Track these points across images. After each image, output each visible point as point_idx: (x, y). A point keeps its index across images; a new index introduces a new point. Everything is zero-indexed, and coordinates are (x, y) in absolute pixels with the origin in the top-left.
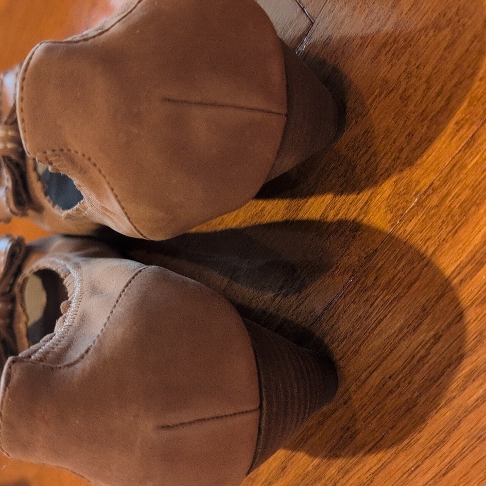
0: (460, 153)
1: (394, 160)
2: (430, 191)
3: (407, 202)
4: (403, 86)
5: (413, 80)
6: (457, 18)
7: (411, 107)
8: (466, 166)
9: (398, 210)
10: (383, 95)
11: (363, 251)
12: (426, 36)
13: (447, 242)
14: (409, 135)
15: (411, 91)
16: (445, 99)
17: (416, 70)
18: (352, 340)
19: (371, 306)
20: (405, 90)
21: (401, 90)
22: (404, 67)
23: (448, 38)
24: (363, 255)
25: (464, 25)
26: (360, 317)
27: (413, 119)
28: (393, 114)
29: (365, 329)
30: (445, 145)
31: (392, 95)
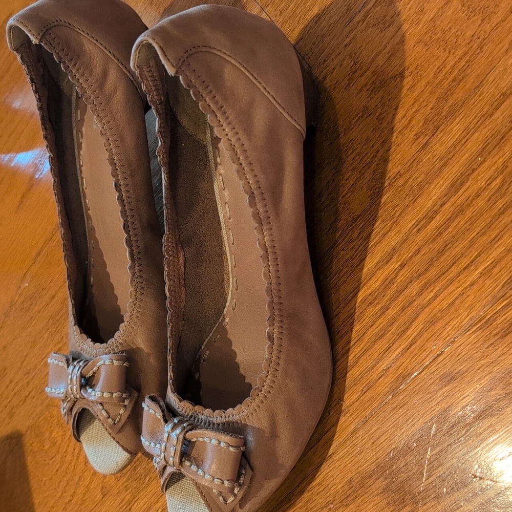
0: (419, 153)
1: (373, 158)
2: (398, 176)
3: (382, 183)
4: (379, 111)
5: (386, 108)
6: (416, 71)
7: (384, 125)
8: (422, 161)
9: (375, 189)
10: (364, 117)
11: (350, 216)
12: (395, 81)
13: (409, 207)
14: (383, 142)
15: (385, 115)
16: (408, 120)
17: (388, 102)
18: (341, 275)
19: (356, 251)
20: (381, 114)
21: (377, 114)
22: (380, 100)
23: (411, 83)
24: (350, 219)
25: (421, 76)
26: (348, 259)
27: (386, 132)
28: (372, 128)
29: (351, 266)
30: (408, 149)
31: (371, 117)
